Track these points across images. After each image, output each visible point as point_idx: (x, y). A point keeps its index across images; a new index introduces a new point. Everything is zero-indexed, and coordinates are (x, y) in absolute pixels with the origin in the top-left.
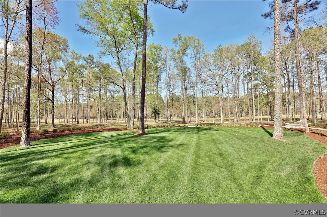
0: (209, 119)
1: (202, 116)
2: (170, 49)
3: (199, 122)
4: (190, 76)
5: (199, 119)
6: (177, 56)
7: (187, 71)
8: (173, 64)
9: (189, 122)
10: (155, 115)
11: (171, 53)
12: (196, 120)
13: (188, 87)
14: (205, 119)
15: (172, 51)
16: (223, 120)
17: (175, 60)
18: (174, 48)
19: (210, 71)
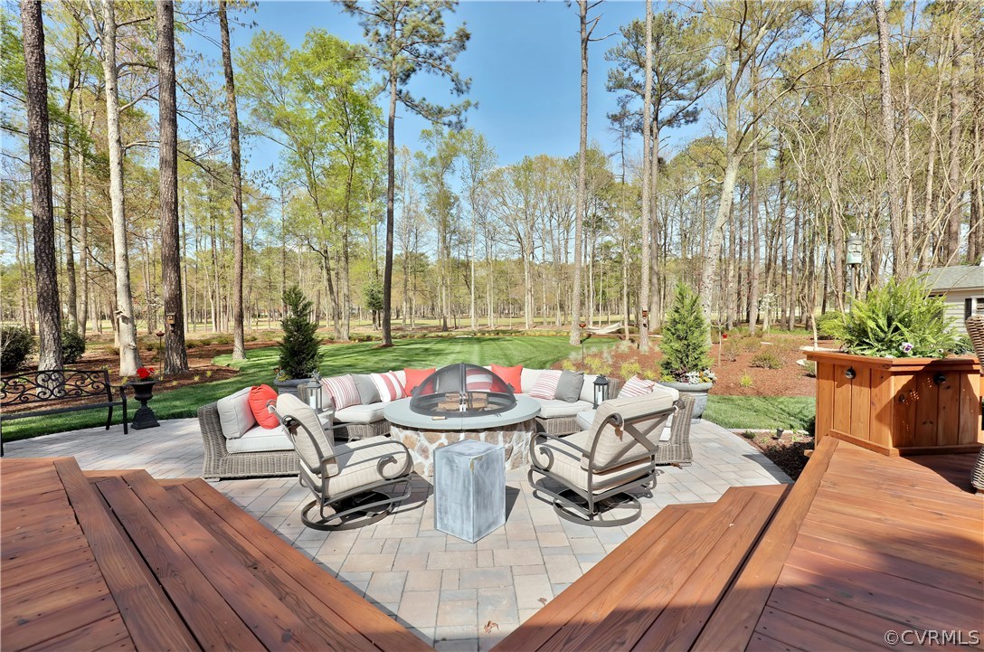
0: (503, 321)
1: (483, 314)
2: (413, 151)
3: (478, 328)
4: (459, 218)
5: (477, 320)
6: (428, 170)
7: (451, 205)
8: (419, 189)
9: (456, 328)
10: (374, 312)
11: (415, 163)
12: (472, 323)
13: (451, 244)
14: (492, 322)
15: (419, 156)
16: (531, 323)
17: (425, 178)
18: (425, 152)
19: (505, 207)
